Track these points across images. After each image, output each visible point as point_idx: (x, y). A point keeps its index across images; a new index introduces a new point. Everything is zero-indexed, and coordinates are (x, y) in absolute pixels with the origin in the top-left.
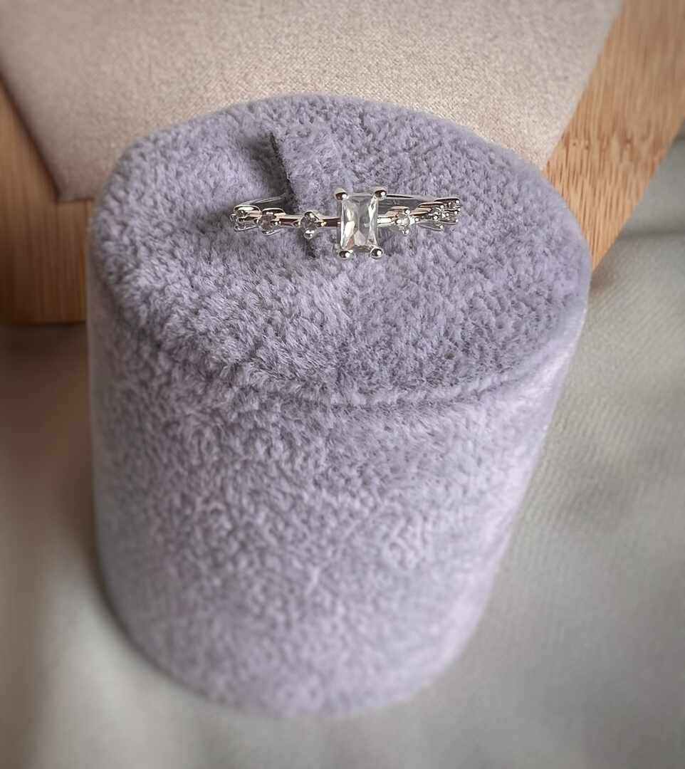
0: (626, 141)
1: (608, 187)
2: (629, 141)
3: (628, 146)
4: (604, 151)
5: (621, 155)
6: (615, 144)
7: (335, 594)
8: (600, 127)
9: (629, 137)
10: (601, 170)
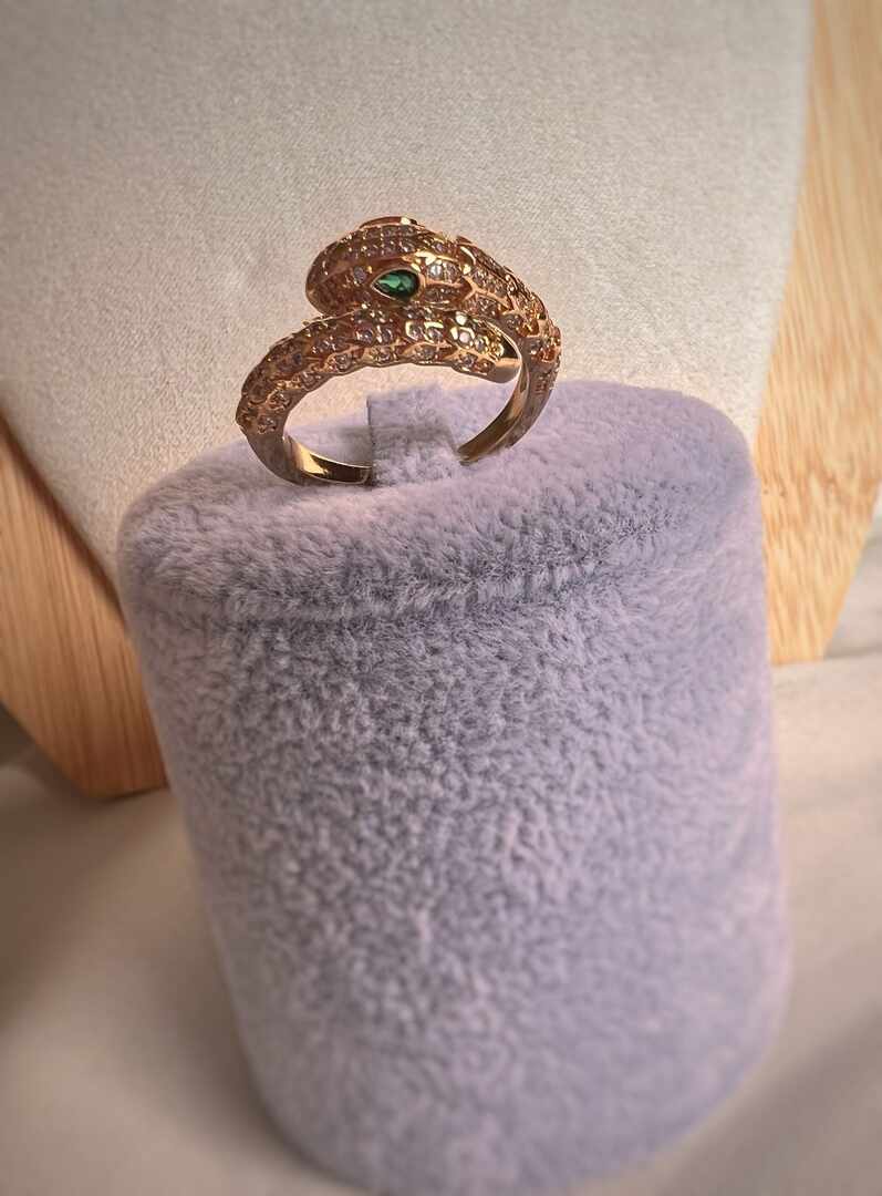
0: (828, 481)
1: (822, 540)
2: (833, 480)
3: (832, 486)
4: (804, 497)
5: (827, 500)
6: (815, 486)
7: (465, 957)
8: (792, 468)
9: (830, 475)
10: (806, 518)
